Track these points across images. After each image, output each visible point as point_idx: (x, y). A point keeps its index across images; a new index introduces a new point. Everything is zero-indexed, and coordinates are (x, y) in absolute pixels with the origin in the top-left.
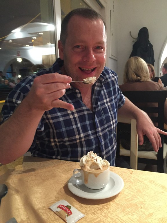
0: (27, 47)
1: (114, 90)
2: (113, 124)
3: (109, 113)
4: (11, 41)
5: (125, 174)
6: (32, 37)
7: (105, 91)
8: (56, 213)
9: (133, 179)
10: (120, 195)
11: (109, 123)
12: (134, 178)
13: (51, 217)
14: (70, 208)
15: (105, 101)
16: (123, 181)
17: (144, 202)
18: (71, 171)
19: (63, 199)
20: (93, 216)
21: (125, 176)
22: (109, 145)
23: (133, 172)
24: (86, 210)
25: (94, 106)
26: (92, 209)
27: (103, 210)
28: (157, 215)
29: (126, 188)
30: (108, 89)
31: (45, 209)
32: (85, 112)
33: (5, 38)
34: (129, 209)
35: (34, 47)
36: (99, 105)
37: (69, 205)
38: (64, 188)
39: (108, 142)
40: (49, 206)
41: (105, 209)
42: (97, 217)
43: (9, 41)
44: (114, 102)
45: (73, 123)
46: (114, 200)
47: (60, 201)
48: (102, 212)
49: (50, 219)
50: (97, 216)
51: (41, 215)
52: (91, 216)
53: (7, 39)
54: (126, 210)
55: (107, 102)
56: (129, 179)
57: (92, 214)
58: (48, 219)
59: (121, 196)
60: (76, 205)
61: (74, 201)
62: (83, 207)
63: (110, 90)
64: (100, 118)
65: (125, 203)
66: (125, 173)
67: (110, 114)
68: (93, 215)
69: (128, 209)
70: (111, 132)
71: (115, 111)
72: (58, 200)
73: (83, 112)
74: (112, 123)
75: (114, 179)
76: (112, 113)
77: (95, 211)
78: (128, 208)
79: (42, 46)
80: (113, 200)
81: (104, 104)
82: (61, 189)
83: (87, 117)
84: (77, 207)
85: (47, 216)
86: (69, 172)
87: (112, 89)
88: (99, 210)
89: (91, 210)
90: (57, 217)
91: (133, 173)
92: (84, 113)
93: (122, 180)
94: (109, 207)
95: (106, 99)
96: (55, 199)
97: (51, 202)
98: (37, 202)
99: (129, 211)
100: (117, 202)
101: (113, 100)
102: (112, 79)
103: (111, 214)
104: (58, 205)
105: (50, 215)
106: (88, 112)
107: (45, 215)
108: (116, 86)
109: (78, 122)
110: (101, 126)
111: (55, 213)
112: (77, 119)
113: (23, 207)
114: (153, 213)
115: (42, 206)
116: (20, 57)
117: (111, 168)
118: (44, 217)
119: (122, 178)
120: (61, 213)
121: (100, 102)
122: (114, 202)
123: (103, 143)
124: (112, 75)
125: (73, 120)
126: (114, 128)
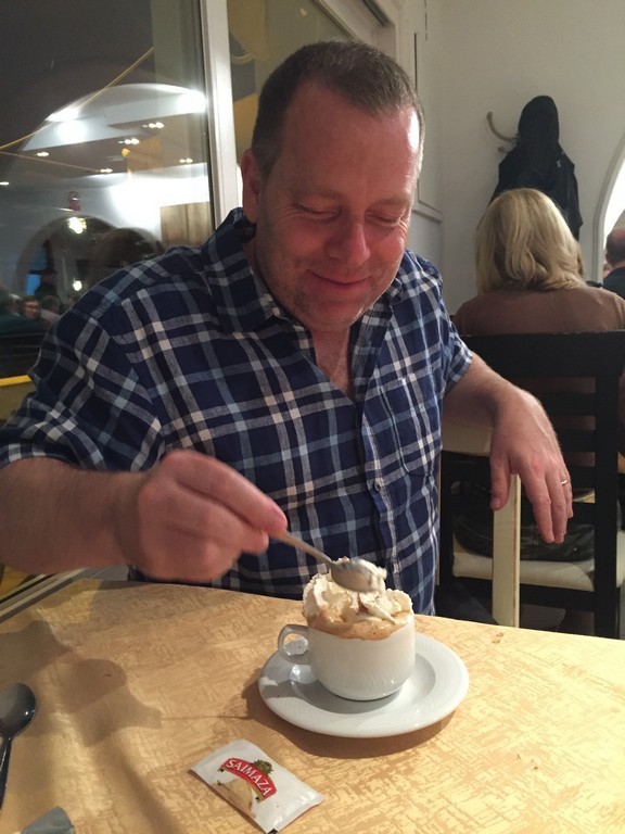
0: (105, 176)
1: (431, 326)
2: (427, 449)
3: (412, 409)
4: (45, 154)
5: (473, 643)
6: (123, 139)
7: (398, 332)
8: (217, 790)
9: (503, 663)
10: (453, 720)
11: (410, 446)
12: (506, 656)
13: (197, 805)
14: (270, 770)
15: (397, 366)
16: (464, 670)
17: (544, 748)
18: (270, 635)
19: (242, 737)
20: (353, 798)
21: (472, 652)
22: (412, 524)
23: (502, 635)
24: (327, 778)
25: (359, 381)
26: (352, 773)
27: (390, 778)
28: (593, 794)
29: (478, 697)
30: (406, 324)
31: (173, 773)
32: (325, 402)
33: (21, 144)
34: (491, 771)
35: (129, 174)
36: (374, 380)
37: (265, 758)
38: (245, 695)
39: (409, 515)
40: (190, 764)
41: (399, 772)
42: (369, 803)
43: (39, 154)
44: (429, 370)
45: (284, 440)
46: (433, 740)
47: (231, 744)
48: (388, 785)
49: (192, 811)
50: (369, 799)
51: (162, 797)
52: (345, 799)
53: (29, 147)
54: (479, 777)
55: (404, 372)
56: (486, 663)
57: (350, 790)
58: (187, 810)
59: (457, 724)
60: (289, 761)
61: (284, 746)
62: (319, 767)
63: (415, 327)
64: (379, 427)
65: (474, 751)
66: (473, 638)
67: (414, 414)
68: (354, 794)
69: (486, 774)
70: (418, 477)
71: (433, 402)
72: (224, 742)
73: (319, 404)
74: (421, 444)
75: (431, 662)
76: (423, 409)
77: (361, 782)
78: (485, 768)
79: (161, 170)
80: (429, 739)
81: (393, 376)
82: (235, 698)
83: (332, 419)
84: (294, 766)
85: (181, 801)
86: (262, 637)
87: (421, 323)
88: (376, 777)
89: (346, 776)
90: (219, 803)
91: (504, 637)
92: (324, 406)
93: (461, 663)
94: (412, 765)
95: (401, 358)
96: (214, 738)
97: (195, 749)
98: (147, 751)
99: (490, 778)
100: (445, 749)
101: (428, 362)
102: (421, 289)
103: (421, 791)
104: (223, 759)
105: (196, 796)
106: (337, 400)
107: (173, 795)
108: (438, 314)
109: (301, 437)
110: (382, 456)
111: (210, 788)
112: (299, 428)
113: (91, 768)
114: (579, 787)
115: (164, 765)
116: (78, 213)
117: (420, 621)
118: (172, 804)
119: (461, 657)
120: (235, 790)
121: (379, 367)
122: (434, 745)
123: (390, 516)
124: (421, 275)
125: (283, 432)
126: (429, 463)
